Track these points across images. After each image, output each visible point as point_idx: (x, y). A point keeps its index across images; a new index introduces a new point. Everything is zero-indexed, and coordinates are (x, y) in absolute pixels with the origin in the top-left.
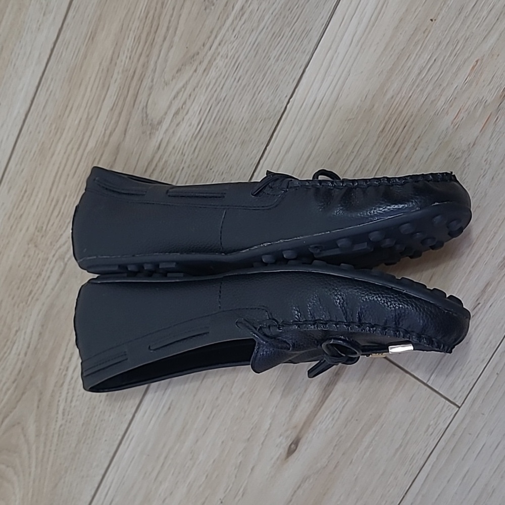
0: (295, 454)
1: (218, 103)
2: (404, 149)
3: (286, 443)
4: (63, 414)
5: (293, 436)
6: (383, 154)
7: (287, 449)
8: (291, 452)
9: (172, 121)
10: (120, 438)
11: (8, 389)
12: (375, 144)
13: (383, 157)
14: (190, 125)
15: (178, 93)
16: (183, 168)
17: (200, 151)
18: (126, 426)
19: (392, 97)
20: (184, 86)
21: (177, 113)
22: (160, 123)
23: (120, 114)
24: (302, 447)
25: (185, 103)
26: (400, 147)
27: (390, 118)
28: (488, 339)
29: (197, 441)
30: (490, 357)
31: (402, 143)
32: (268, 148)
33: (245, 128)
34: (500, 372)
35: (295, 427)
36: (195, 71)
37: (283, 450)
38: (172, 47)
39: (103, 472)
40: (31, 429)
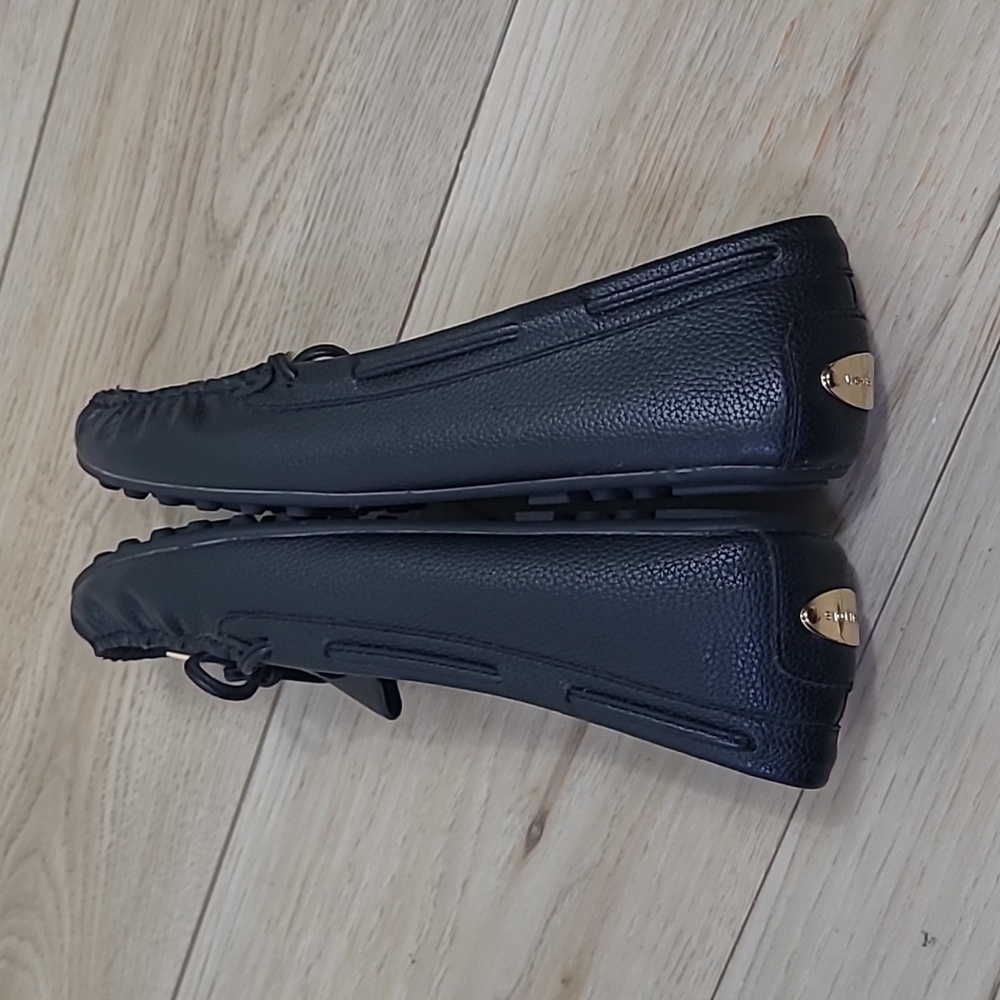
0: (540, 845)
1: (337, 180)
2: (679, 212)
3: (521, 824)
4: (113, 819)
5: (534, 809)
6: (640, 229)
7: (524, 838)
8: (532, 841)
9: (258, 229)
10: (217, 854)
11: (12, 786)
12: (624, 212)
13: (642, 233)
14: (291, 230)
15: (264, 173)
16: (286, 313)
17: (312, 275)
18: (226, 829)
19: (646, 118)
20: (275, 159)
21: (265, 211)
22: (238, 234)
23: (167, 228)
24: (552, 830)
25: (278, 190)
26: (670, 211)
27: (646, 159)
28: (876, 562)
29: (358, 842)
30: (885, 597)
31: (674, 203)
32: (433, 250)
33: (388, 219)
34: (908, 624)
35: (536, 790)
36: (291, 126)
37: (517, 840)
38: (247, 89)
39: (191, 927)
40: (59, 860)
